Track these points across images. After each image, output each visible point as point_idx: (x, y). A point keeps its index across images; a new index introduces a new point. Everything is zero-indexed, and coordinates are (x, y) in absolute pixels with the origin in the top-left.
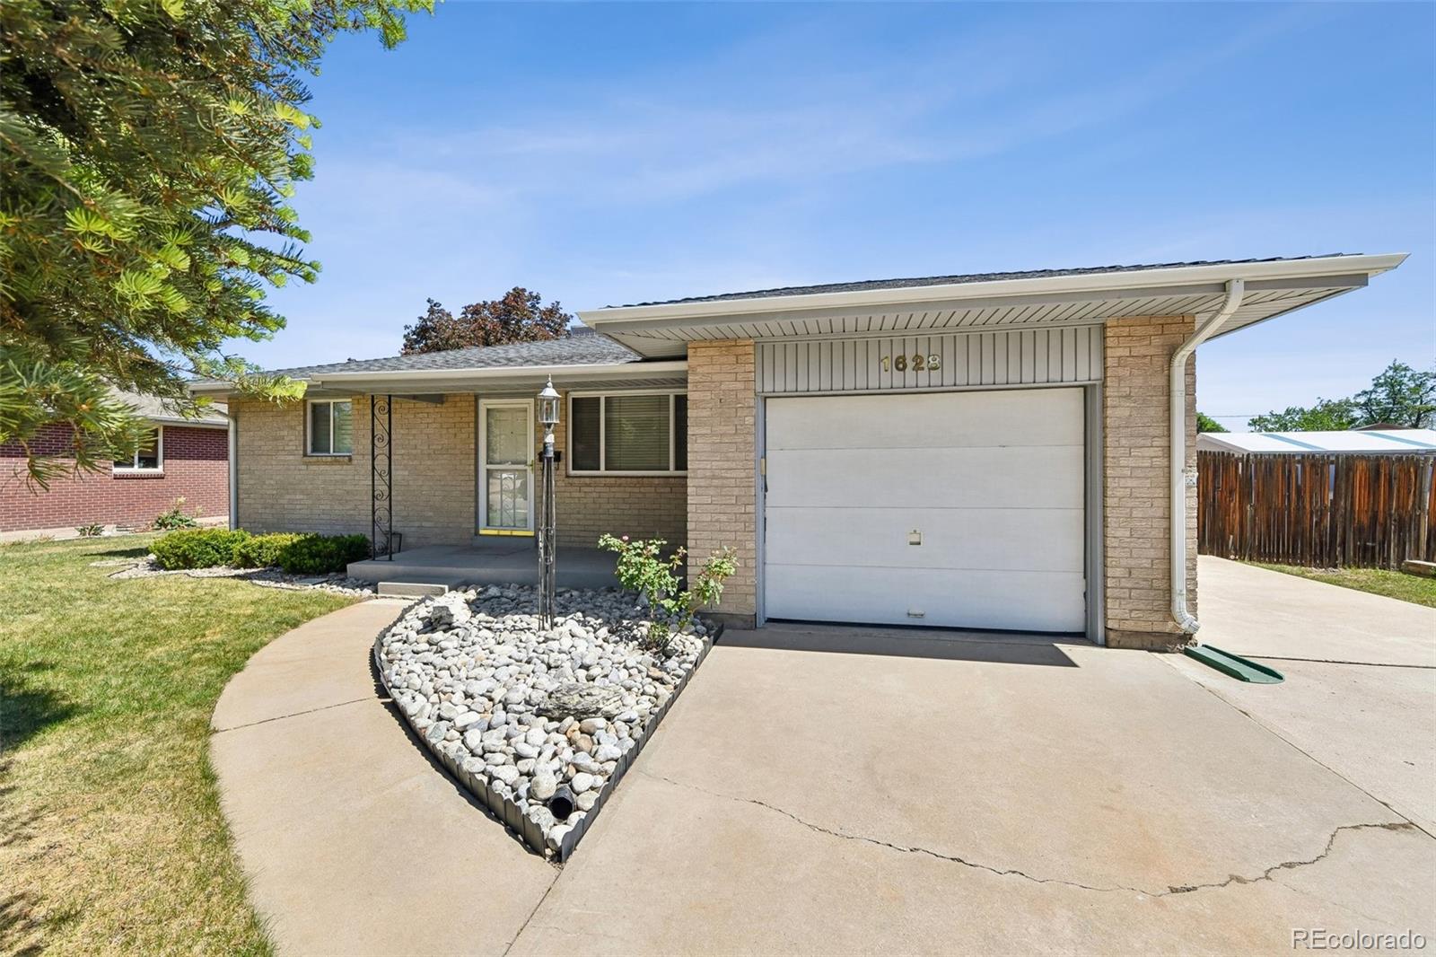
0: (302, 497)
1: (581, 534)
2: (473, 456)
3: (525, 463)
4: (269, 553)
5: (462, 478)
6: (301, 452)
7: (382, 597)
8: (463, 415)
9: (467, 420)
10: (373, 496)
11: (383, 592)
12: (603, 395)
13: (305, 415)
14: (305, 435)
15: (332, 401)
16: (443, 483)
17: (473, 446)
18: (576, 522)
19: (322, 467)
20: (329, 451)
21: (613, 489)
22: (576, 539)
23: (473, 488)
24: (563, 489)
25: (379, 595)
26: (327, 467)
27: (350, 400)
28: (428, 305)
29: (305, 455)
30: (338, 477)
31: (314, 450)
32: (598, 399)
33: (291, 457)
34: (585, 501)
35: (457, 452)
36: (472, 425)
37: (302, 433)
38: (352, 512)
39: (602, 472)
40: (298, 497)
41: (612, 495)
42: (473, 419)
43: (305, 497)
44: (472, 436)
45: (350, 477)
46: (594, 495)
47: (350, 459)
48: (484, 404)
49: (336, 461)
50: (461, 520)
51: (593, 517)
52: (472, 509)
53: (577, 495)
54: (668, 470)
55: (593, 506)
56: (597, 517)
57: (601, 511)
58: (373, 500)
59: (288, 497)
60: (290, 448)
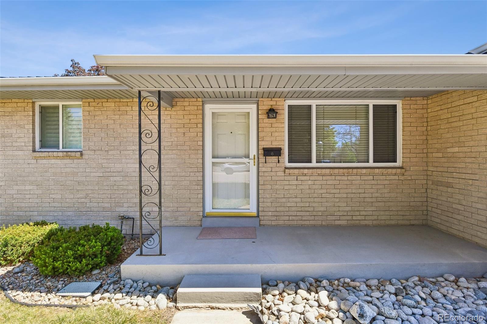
0: (31, 187)
1: (298, 214)
2: (201, 152)
3: (248, 157)
4: (14, 251)
5: (190, 170)
6: (31, 148)
7: (185, 308)
8: (192, 117)
9: (195, 121)
10: (141, 191)
11: (185, 301)
12: (314, 103)
13: (34, 115)
14: (34, 133)
15: (61, 104)
16: (173, 174)
17: (200, 143)
18: (293, 204)
19: (53, 161)
20: (58, 147)
21: (325, 178)
22: (294, 218)
23: (200, 178)
24: (282, 178)
25: (179, 305)
26: (58, 162)
27: (80, 103)
28: (71, 63)
29: (34, 151)
30: (68, 170)
31: (42, 146)
32: (310, 107)
33: (20, 153)
34: (302, 187)
35: (188, 148)
36: (200, 126)
37: (31, 131)
38: (83, 200)
39: (314, 164)
40: (27, 188)
41: (325, 182)
42: (201, 121)
43: (35, 187)
44: (200, 134)
45: (81, 170)
46: (310, 182)
47: (82, 155)
48: (209, 108)
49: (68, 155)
50: (189, 205)
51: (309, 200)
52: (200, 196)
53: (295, 182)
54: (368, 162)
55: (308, 191)
56: (312, 200)
57: (315, 195)
58: (141, 195)
59: (16, 187)
60: (19, 144)
